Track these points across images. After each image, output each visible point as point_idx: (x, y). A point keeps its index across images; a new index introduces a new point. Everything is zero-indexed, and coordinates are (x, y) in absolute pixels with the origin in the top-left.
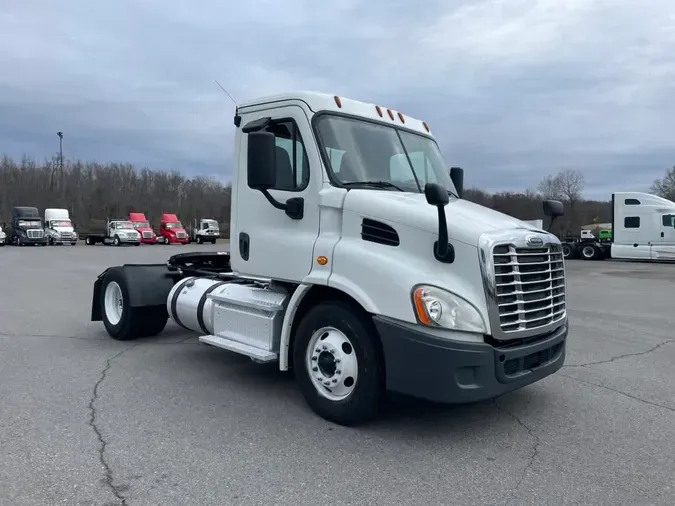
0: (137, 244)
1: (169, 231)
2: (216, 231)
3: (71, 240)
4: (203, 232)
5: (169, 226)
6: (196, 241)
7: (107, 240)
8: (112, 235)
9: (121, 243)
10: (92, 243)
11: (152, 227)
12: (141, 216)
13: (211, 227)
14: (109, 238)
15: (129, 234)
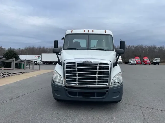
0: (135, 64)
1: (145, 61)
2: (159, 61)
3: (121, 63)
4: (155, 61)
5: (145, 60)
6: (153, 64)
7: (129, 63)
8: (130, 62)
9: (132, 64)
10: (126, 64)
11: (140, 60)
12: (138, 57)
13: (158, 60)
14: (129, 62)
15: (133, 62)
